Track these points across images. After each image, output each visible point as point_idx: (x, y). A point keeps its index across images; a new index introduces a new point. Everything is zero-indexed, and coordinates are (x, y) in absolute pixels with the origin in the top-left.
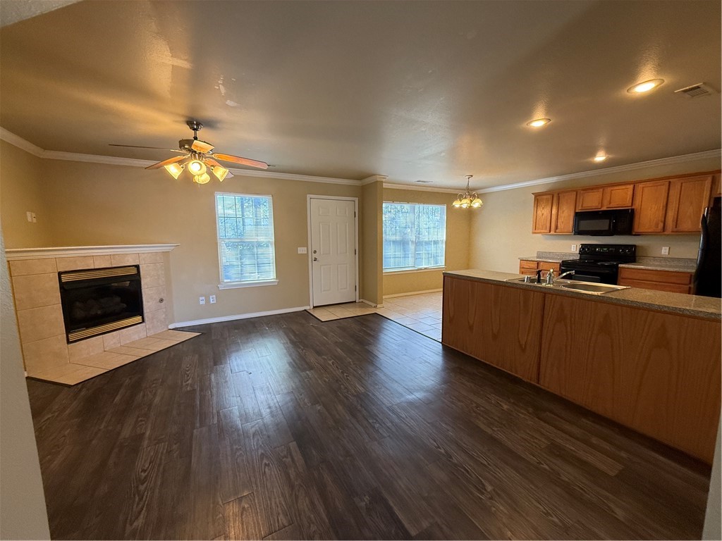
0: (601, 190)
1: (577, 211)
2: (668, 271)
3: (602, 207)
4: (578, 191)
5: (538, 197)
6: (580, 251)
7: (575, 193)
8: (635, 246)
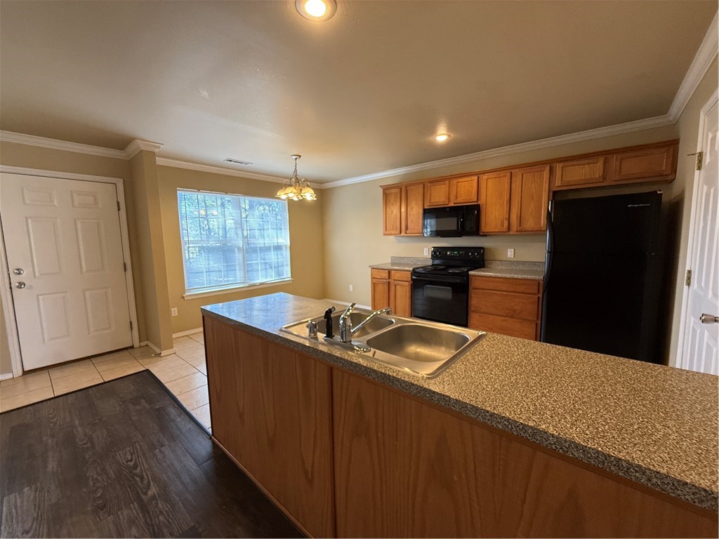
0: (448, 182)
1: (426, 207)
2: (516, 279)
3: (449, 202)
4: (426, 183)
5: (387, 191)
6: (432, 255)
7: (422, 186)
8: (483, 248)
